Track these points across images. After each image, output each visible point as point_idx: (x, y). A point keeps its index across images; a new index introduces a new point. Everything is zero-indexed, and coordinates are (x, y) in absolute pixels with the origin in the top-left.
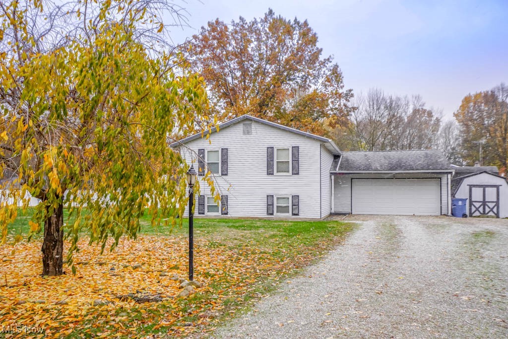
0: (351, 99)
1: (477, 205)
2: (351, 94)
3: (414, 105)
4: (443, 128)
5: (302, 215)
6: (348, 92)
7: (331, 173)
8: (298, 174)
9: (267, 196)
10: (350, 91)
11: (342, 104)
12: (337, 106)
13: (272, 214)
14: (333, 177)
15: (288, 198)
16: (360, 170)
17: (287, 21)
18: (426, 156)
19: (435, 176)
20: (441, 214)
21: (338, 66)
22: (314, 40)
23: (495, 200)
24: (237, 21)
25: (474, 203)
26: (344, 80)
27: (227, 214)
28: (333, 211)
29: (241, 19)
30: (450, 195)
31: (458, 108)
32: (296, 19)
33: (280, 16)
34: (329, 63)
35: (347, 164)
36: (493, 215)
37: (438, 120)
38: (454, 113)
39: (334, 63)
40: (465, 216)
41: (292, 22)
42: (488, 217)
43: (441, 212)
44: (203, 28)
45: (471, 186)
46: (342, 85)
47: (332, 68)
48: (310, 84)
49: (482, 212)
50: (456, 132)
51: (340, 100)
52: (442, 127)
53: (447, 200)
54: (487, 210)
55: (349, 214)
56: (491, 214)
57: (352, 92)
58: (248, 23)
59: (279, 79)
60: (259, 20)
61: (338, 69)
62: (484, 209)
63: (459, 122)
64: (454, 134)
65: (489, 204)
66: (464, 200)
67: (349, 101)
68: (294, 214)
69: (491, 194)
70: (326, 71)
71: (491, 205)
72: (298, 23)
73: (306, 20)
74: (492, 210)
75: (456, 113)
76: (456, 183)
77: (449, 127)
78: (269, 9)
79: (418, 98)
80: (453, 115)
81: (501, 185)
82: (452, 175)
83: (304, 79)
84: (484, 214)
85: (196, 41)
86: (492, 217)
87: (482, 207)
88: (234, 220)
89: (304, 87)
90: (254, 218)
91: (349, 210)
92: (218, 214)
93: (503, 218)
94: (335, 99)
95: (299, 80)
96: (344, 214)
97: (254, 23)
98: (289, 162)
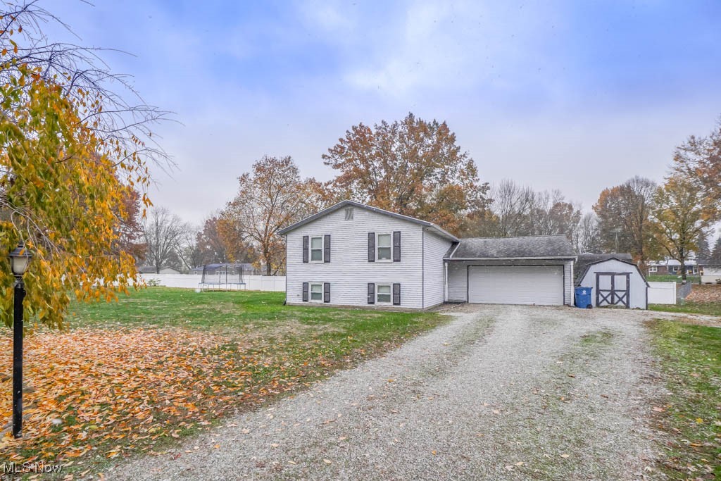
0: (488, 192)
1: (605, 294)
2: (488, 187)
3: (554, 199)
4: (583, 220)
5: (404, 305)
6: (484, 185)
7: (444, 260)
8: (399, 261)
9: (369, 284)
10: (487, 184)
11: (479, 196)
12: (473, 199)
13: (373, 303)
14: (446, 264)
15: (390, 287)
16: (475, 257)
17: (427, 123)
19: (558, 262)
20: (564, 304)
21: (473, 161)
22: (452, 139)
23: (625, 289)
24: (380, 124)
25: (601, 292)
26: (479, 174)
28: (446, 300)
29: (383, 122)
30: (572, 284)
31: (597, 202)
32: (434, 120)
33: (420, 119)
34: (464, 158)
35: (465, 251)
36: (622, 304)
37: (578, 212)
38: (593, 206)
39: (469, 158)
40: (590, 306)
41: (432, 124)
42: (617, 307)
43: (564, 302)
44: (348, 132)
45: (598, 274)
46: (477, 178)
47: (467, 163)
48: (448, 179)
49: (610, 301)
51: (477, 193)
53: (570, 288)
54: (616, 299)
55: (464, 302)
56: (620, 304)
57: (488, 185)
59: (420, 175)
60: (399, 123)
61: (474, 163)
62: (613, 299)
63: (598, 214)
64: (593, 225)
65: (618, 293)
66: (589, 290)
67: (485, 194)
68: (395, 304)
69: (620, 283)
70: (461, 166)
71: (620, 294)
72: (437, 124)
73: (445, 122)
74: (621, 299)
75: (595, 206)
76: (581, 270)
77: (587, 220)
78: (410, 113)
79: (558, 193)
81: (632, 273)
82: (574, 262)
83: (444, 174)
84: (612, 304)
85: (342, 143)
86: (622, 308)
87: (610, 296)
88: (335, 308)
89: (443, 181)
90: (354, 307)
91: (465, 299)
92: (321, 302)
93: (633, 309)
94: (472, 192)
95: (439, 176)
96: (458, 303)
97: (395, 125)
98: (390, 248)
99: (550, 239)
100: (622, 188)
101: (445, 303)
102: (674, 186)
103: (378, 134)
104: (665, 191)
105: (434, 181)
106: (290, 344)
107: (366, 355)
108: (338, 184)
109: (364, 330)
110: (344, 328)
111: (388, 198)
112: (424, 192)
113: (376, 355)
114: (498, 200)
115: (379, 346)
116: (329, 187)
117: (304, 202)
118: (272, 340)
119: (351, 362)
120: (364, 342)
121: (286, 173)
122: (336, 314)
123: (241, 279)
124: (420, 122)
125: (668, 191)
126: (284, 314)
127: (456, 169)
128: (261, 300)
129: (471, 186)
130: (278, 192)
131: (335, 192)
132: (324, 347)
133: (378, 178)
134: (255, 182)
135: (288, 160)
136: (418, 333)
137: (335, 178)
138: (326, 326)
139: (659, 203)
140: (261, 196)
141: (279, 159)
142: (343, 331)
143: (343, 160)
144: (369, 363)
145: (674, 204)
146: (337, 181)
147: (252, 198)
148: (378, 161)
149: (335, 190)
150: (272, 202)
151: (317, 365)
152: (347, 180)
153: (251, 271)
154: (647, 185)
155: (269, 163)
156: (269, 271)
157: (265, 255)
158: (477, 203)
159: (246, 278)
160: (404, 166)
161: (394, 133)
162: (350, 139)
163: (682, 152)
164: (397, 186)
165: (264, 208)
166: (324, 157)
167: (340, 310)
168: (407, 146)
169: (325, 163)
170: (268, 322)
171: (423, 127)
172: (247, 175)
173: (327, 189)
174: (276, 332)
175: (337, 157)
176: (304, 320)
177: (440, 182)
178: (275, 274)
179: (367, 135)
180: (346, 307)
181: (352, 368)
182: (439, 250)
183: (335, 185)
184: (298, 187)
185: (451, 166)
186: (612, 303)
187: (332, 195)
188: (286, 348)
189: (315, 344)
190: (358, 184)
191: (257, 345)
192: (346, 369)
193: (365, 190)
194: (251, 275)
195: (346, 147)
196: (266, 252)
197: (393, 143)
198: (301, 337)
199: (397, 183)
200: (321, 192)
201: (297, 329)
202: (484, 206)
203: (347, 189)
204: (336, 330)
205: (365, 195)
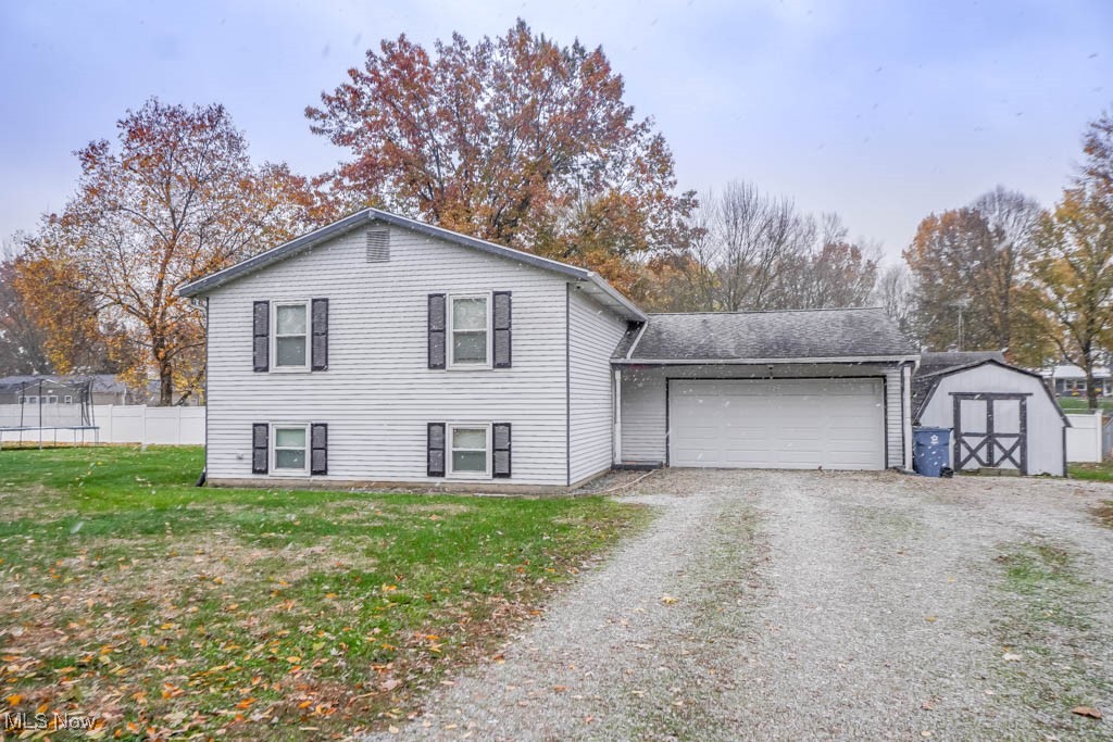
0: (695, 211)
1: (974, 442)
2: (694, 201)
3: (826, 232)
4: (882, 281)
5: (521, 477)
6: (686, 197)
7: (612, 364)
8: (508, 365)
9: (430, 425)
10: (692, 193)
11: (674, 222)
12: (663, 227)
13: (441, 474)
14: (618, 374)
15: (484, 431)
16: (686, 356)
17: (561, 48)
18: (850, 321)
19: (872, 371)
20: (887, 467)
21: (662, 140)
22: (616, 88)
23: (1017, 431)
24: (448, 42)
25: (965, 438)
26: (675, 168)
27: (324, 472)
28: (618, 461)
29: (456, 37)
30: (908, 421)
31: (912, 243)
32: (577, 44)
33: (542, 36)
34: (644, 133)
35: (658, 344)
36: (1011, 466)
37: (871, 266)
38: (903, 252)
39: (654, 131)
40: (946, 473)
41: (571, 51)
42: (999, 473)
43: (887, 463)
44: (370, 54)
45: (958, 398)
46: (671, 179)
47: (650, 144)
48: (607, 180)
49: (984, 459)
50: (907, 289)
51: (670, 213)
52: (880, 278)
53: (900, 431)
54: (998, 454)
55: (661, 466)
56: (1007, 465)
57: (695, 197)
58: (473, 47)
59: (543, 170)
60: (495, 42)
61: (664, 145)
62: (990, 452)
63: (913, 269)
64: (904, 292)
65: (1001, 441)
66: (942, 433)
67: (688, 216)
68: (497, 475)
69: (1006, 412)
70: (636, 150)
71: (1007, 443)
72: (582, 51)
73: (600, 47)
74: (1007, 455)
75: (907, 251)
76: (923, 391)
77: (892, 280)
78: (519, 19)
79: (834, 220)
80: (900, 254)
81: (1031, 394)
82: (912, 368)
83: (597, 168)
84: (990, 467)
85: (356, 82)
86: (1010, 473)
87: (985, 448)
88: (342, 490)
89: (595, 186)
90: (392, 486)
91: (661, 457)
92: (302, 473)
93: (1036, 476)
94: (659, 212)
95: (585, 172)
96: (648, 468)
97: (486, 47)
98: (484, 333)
99: (850, 317)
100: (964, 213)
101: (616, 469)
102: (1072, 210)
103: (444, 65)
104: (1055, 220)
105: (573, 183)
106: (200, 622)
107: (444, 653)
108: (346, 182)
109: (428, 558)
110: (370, 553)
111: (469, 220)
112: (549, 208)
113: (475, 652)
114: (718, 230)
115: (480, 614)
116: (325, 188)
117: (260, 224)
118: (140, 609)
119: (398, 689)
120: (432, 601)
121: (212, 147)
122: (344, 510)
123: (86, 416)
124: (544, 45)
125: (1061, 219)
126: (195, 513)
127: (624, 158)
128: (135, 473)
129: (660, 198)
130: (191, 193)
131: (338, 202)
132: (311, 628)
133: (443, 170)
134: (126, 166)
135: (216, 115)
136: (578, 565)
137: (339, 168)
138: (318, 549)
139: (1043, 246)
140: (145, 203)
141: (190, 111)
142: (367, 565)
143: (359, 125)
144: (460, 688)
145: (1074, 247)
146: (343, 174)
147: (115, 208)
148: (442, 131)
149: (340, 197)
150: (174, 220)
151: (284, 713)
152: (368, 172)
153: (119, 394)
154: (1020, 206)
155: (164, 120)
156: (167, 391)
157: (156, 353)
158: (670, 236)
159: (100, 412)
160: (505, 148)
161: (482, 66)
162: (375, 72)
163: (1102, 135)
164: (490, 193)
165: (153, 233)
166: (310, 113)
167: (355, 496)
168: (513, 98)
169: (314, 130)
170: (140, 541)
171: (550, 55)
172: (103, 146)
173: (318, 194)
174: (160, 579)
175: (344, 115)
176: (251, 532)
177: (588, 186)
178: (183, 402)
179: (418, 67)
180: (370, 485)
181: (404, 720)
182: (600, 340)
183: (338, 184)
184: (245, 185)
185: (614, 149)
186: (991, 462)
187: (332, 209)
188: (185, 641)
189: (280, 616)
190: (396, 184)
191: (83, 635)
192: (385, 723)
193: (413, 200)
194: (118, 403)
195: (367, 90)
196: (158, 344)
197: (480, 89)
198: (238, 591)
199: (488, 185)
200: (304, 200)
201: (228, 563)
202: (685, 245)
203: (369, 193)
204: (346, 561)
205: (412, 210)
